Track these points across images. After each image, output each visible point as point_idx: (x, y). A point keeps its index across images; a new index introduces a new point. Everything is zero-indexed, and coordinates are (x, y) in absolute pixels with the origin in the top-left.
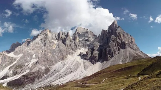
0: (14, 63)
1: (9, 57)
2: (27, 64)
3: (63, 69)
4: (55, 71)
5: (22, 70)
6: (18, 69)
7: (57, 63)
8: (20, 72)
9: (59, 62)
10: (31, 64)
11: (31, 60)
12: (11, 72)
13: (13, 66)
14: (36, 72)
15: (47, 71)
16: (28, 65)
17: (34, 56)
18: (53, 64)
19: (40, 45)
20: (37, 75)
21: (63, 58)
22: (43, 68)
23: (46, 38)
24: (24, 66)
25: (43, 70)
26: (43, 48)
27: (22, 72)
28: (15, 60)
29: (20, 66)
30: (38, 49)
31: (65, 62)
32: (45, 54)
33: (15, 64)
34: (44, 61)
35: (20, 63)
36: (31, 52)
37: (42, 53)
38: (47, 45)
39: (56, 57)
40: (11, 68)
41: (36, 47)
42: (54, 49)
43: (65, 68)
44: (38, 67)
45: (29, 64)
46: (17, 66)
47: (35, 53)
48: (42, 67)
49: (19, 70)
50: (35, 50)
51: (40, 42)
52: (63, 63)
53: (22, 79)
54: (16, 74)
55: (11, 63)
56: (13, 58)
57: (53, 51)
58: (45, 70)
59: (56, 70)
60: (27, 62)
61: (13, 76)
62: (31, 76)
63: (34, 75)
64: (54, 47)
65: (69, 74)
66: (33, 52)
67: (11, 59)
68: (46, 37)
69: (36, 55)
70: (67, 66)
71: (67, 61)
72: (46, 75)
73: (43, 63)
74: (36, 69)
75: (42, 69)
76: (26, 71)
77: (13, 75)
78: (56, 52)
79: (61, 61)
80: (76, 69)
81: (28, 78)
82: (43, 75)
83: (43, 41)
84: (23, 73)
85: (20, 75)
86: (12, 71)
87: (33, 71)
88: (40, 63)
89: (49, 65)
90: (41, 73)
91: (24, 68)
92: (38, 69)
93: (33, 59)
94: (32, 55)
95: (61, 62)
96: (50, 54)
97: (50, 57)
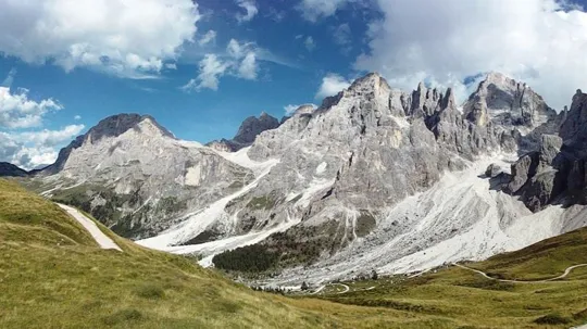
0: (246, 189)
1: (231, 166)
2: (292, 196)
3: (423, 222)
4: (395, 228)
5: (272, 217)
6: (258, 212)
7: (403, 197)
8: (267, 222)
9: (412, 194)
10: (305, 196)
11: (309, 181)
12: (235, 219)
13: (242, 198)
14: (325, 224)
15: (365, 224)
16: (295, 200)
17: (321, 168)
18: (390, 203)
19: (344, 132)
20: (327, 236)
21: (426, 181)
22: (353, 214)
23: (369, 107)
24: (283, 200)
25: (350, 221)
26: (357, 141)
27: (271, 223)
28: (252, 178)
29: (268, 201)
30: (338, 143)
31: (432, 196)
32: (360, 163)
33: (251, 191)
34: (357, 189)
35: (269, 191)
36: (310, 155)
37: (351, 160)
38: (371, 131)
39: (403, 178)
40: (233, 204)
41: (332, 137)
42: (397, 147)
43: (430, 217)
44: (333, 207)
45: (300, 197)
46: (256, 200)
47: (324, 159)
48: (348, 210)
49: (262, 214)
50: (327, 149)
51: (346, 121)
52: (427, 201)
53: (271, 247)
54: (251, 227)
55: (236, 186)
56: (243, 169)
57: (390, 156)
58: (358, 220)
59: (400, 222)
60: (293, 187)
61: (239, 234)
62: (304, 240)
63: (316, 237)
64: (396, 141)
65: (443, 238)
66: (318, 154)
67: (236, 174)
68: (367, 102)
69: (328, 167)
70: (440, 209)
71: (438, 193)
72: (359, 240)
73: (354, 196)
74: (323, 215)
75: (348, 216)
76: (286, 221)
77: (241, 230)
78: (401, 160)
79: (419, 191)
80: (469, 225)
81: (295, 246)
82: (351, 239)
83: (355, 118)
84: (276, 224)
85: (264, 231)
86: (238, 216)
87: (315, 220)
88: (340, 195)
89: (374, 205)
90: (343, 229)
91: (279, 208)
92: (331, 216)
93: (315, 180)
94: (312, 166)
95: (418, 194)
96: (378, 164)
97: (380, 175)
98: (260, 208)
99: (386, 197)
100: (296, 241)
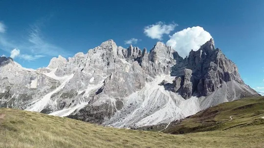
0: (58, 90)
1: (50, 79)
2: (80, 92)
3: (143, 103)
4: (132, 106)
5: (73, 101)
6: (66, 100)
7: (131, 93)
8: (71, 104)
9: (135, 92)
10: (87, 92)
11: (87, 86)
12: (56, 103)
13: (58, 93)
14: (102, 105)
15: (119, 104)
16: (82, 94)
17: (92, 80)
18: (127, 95)
19: (100, 65)
20: (105, 110)
21: (140, 87)
22: (113, 100)
23: (110, 54)
24: (77, 94)
25: (113, 104)
26: (106, 69)
27: (73, 104)
28: (59, 84)
29: (69, 95)
30: (98, 69)
31: (144, 92)
32: (114, 78)
33: (62, 90)
34: (113, 90)
35: (70, 90)
36: (86, 74)
37: (110, 77)
38: (112, 64)
39: (130, 84)
40: (54, 96)
41: (95, 67)
43: (146, 101)
44: (104, 98)
45: (84, 92)
46: (64, 94)
47: (93, 76)
48: (110, 98)
49: (68, 101)
50: (93, 72)
51: (101, 60)
52: (142, 95)
53: (81, 116)
54: (64, 107)
55: (53, 88)
56: (55, 80)
58: (116, 102)
59: (134, 104)
60: (80, 88)
61: (59, 110)
62: (95, 112)
63: (100, 111)
64: (127, 70)
65: (156, 110)
66: (90, 74)
67: (52, 83)
68: (109, 52)
69: (95, 79)
70: (149, 98)
71: (146, 91)
72: (119, 111)
73: (112, 92)
74: (100, 101)
75: (112, 101)
76: (80, 103)
77: (59, 108)
78: (130, 78)
79: (137, 90)
80: (164, 105)
81: (91, 115)
82: (115, 111)
83: (104, 59)
84: (75, 105)
85: (70, 108)
86: (57, 101)
87: (97, 103)
88: (106, 92)
89: (121, 96)
90: (111, 107)
91: (76, 97)
92: (104, 101)
93: (89, 85)
94: (88, 79)
95: (137, 92)
96: (122, 79)
97: (123, 83)
98: (67, 98)
99: (124, 93)
100: (92, 113)
